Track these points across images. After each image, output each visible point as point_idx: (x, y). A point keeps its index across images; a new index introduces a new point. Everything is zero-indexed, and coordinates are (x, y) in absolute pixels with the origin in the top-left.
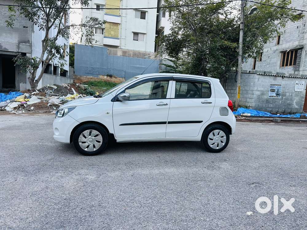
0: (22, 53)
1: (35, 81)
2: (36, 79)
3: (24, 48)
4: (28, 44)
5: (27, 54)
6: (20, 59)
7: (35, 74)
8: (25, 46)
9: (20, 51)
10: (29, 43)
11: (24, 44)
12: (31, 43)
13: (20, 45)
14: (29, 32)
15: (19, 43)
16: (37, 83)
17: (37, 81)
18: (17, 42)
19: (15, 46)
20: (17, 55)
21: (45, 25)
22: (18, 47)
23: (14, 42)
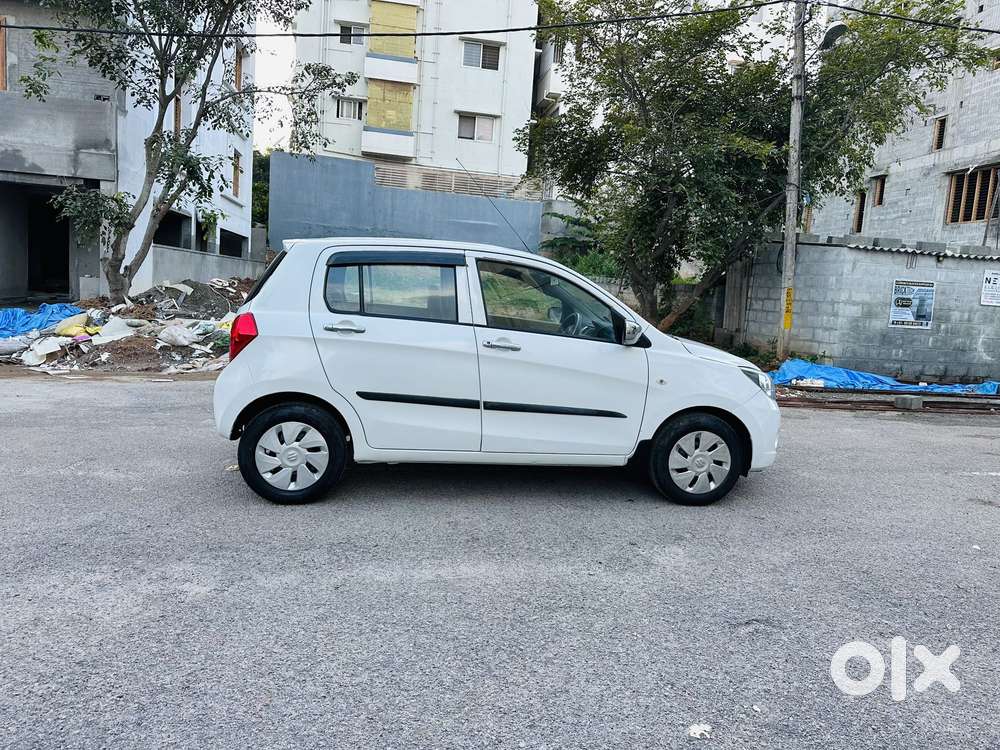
0: (86, 180)
1: (122, 271)
2: (126, 262)
3: (92, 165)
4: (104, 152)
5: (102, 183)
6: (75, 200)
7: (122, 247)
8: (95, 159)
9: (78, 174)
10: (109, 150)
11: (93, 151)
12: (113, 147)
13: (81, 156)
14: (108, 113)
15: (78, 149)
16: (131, 277)
17: (131, 271)
18: (72, 147)
19: (65, 159)
20: (65, 188)
21: (155, 90)
22: (75, 161)
23: (63, 144)
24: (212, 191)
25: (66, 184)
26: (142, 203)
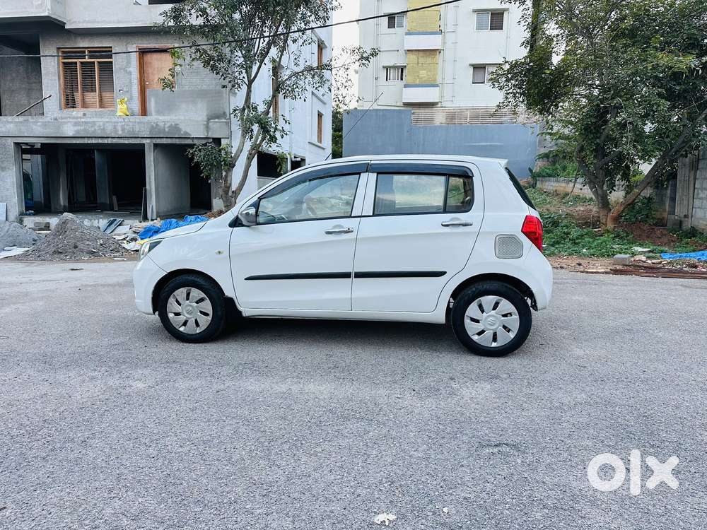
0: (214, 139)
1: (230, 194)
2: (234, 187)
3: (217, 130)
4: (224, 120)
5: (222, 140)
6: (200, 151)
7: (229, 179)
8: (218, 125)
9: (210, 136)
10: (225, 118)
11: (217, 120)
12: (228, 117)
13: (210, 124)
14: (224, 95)
15: (209, 119)
16: (236, 198)
17: (236, 194)
18: (205, 119)
19: (202, 127)
20: (195, 145)
21: (244, 77)
22: (207, 128)
23: (200, 119)
24: (276, 139)
25: (196, 142)
26: (240, 150)
